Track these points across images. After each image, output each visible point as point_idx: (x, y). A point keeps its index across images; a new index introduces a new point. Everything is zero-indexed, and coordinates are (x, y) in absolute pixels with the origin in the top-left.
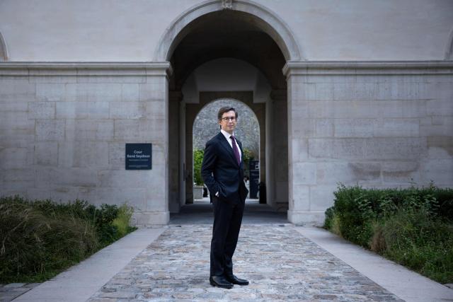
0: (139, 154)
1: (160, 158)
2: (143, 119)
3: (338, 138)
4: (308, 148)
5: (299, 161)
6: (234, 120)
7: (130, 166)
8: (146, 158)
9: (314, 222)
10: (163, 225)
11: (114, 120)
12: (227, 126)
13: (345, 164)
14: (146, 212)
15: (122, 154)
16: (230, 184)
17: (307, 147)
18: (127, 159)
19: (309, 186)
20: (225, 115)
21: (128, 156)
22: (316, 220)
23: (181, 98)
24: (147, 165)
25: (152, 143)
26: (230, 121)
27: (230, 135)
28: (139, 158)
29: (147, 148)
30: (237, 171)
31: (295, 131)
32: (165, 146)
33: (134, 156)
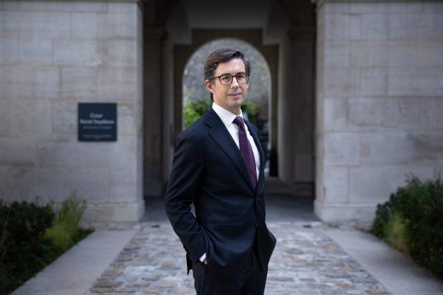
0: (97, 119)
1: (129, 125)
2: (103, 67)
3: (393, 97)
4: (348, 112)
5: (333, 131)
6: (243, 80)
7: (85, 136)
8: (108, 125)
9: (355, 220)
10: (134, 223)
11: (60, 67)
12: (227, 95)
13: (403, 135)
14: (108, 203)
15: (72, 118)
16: (233, 233)
17: (345, 110)
18: (80, 127)
19: (349, 167)
20: (221, 70)
21: (82, 121)
22: (358, 216)
23: (164, 37)
24: (110, 135)
25: (118, 102)
26: (235, 83)
27: (234, 117)
28: (97, 125)
29: (110, 110)
30: (251, 201)
31: (330, 86)
32: (137, 108)
33: (90, 122)
